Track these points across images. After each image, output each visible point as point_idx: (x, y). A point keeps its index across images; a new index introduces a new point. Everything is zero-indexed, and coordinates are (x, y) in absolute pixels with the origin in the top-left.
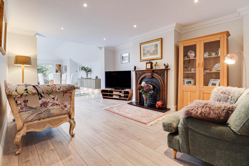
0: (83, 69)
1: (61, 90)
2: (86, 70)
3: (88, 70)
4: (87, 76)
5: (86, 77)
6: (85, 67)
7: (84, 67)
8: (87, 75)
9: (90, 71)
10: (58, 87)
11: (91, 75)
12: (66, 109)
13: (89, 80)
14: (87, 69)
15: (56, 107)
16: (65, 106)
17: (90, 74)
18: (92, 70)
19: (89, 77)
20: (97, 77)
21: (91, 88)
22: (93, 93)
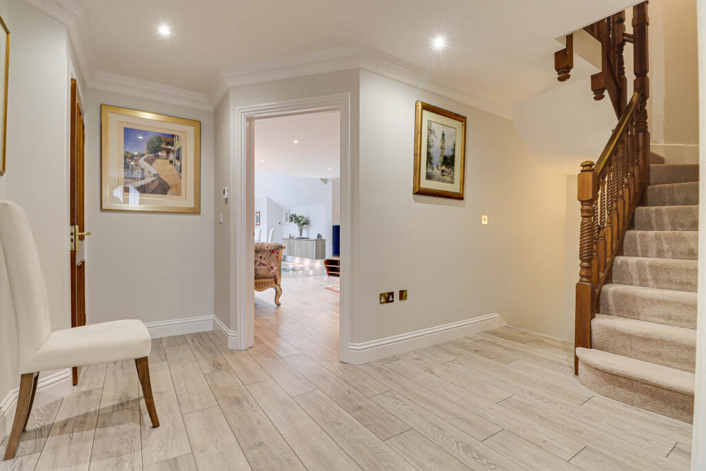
0: (294, 219)
1: (269, 248)
2: (299, 221)
3: (302, 222)
4: (301, 234)
5: (299, 236)
6: (297, 215)
7: (295, 216)
8: (301, 231)
9: (307, 223)
10: (266, 245)
11: (308, 232)
12: (272, 271)
13: (304, 242)
14: (300, 219)
15: (262, 267)
16: (272, 268)
17: (308, 229)
18: (312, 221)
19: (304, 235)
20: (319, 236)
21: (307, 257)
22: (312, 268)
